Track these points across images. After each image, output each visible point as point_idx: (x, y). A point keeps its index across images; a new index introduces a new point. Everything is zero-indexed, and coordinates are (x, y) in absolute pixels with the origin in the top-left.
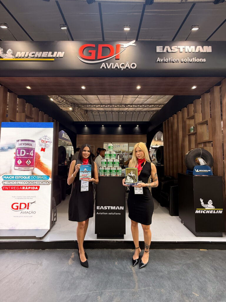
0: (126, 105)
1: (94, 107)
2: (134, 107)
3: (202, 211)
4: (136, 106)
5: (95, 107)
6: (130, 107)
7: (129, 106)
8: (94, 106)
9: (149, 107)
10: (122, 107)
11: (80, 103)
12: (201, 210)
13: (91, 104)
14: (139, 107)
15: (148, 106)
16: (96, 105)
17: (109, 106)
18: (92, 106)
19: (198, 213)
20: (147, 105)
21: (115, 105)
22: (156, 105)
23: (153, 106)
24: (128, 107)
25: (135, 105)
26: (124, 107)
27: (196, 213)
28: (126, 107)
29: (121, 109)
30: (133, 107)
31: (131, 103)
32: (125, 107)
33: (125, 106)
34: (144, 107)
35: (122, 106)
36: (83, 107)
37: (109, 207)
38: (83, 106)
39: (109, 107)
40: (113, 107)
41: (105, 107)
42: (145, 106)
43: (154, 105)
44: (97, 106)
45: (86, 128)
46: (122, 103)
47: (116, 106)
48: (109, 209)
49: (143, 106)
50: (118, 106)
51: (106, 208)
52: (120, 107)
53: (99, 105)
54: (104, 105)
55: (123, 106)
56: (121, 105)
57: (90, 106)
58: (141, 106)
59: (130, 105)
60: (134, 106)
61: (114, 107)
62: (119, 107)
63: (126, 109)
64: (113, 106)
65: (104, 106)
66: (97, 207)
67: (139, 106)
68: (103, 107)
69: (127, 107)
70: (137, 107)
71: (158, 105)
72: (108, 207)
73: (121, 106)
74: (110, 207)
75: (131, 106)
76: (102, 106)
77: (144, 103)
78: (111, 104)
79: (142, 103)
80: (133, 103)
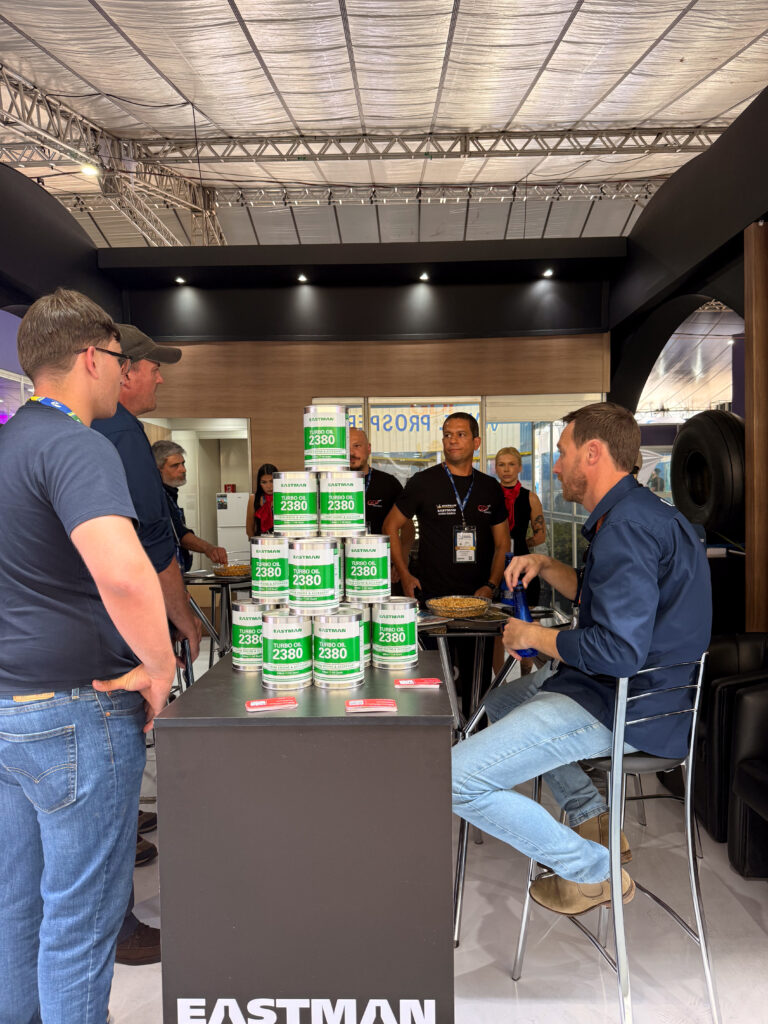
0: (465, 136)
1: (248, 158)
2: (523, 153)
4: (533, 145)
5: (259, 158)
6: (492, 153)
7: (486, 144)
8: (252, 148)
9: (620, 150)
10: (440, 154)
11: (155, 131)
13: (230, 139)
14: (556, 152)
15: (616, 140)
16: (261, 140)
17: (348, 147)
20: (609, 133)
21: (391, 139)
22: (673, 130)
23: (650, 139)
24: (480, 153)
25: (527, 135)
26: (450, 154)
28: (465, 151)
29: (437, 171)
30: (512, 153)
31: (499, 125)
32: (457, 155)
33: (457, 148)
34: (588, 150)
35: (437, 146)
36: (176, 160)
38: (177, 154)
39: (354, 156)
40: (376, 156)
42: (598, 143)
43: (659, 133)
44: (270, 151)
45: (187, 300)
46: (439, 122)
47: (397, 148)
49: (584, 141)
50: (413, 146)
52: (428, 155)
55: (446, 145)
56: (433, 136)
57: (220, 149)
58: (565, 144)
59: (497, 135)
60: (519, 144)
61: (386, 155)
62: (418, 155)
63: (467, 169)
64: (381, 147)
65: (316, 148)
67: (552, 142)
68: (311, 157)
69: (472, 155)
70: (544, 153)
71: (683, 131)
73: (433, 149)
75: (502, 146)
76: (302, 150)
77: (589, 117)
78: (365, 135)
79: (578, 122)
80: (508, 124)
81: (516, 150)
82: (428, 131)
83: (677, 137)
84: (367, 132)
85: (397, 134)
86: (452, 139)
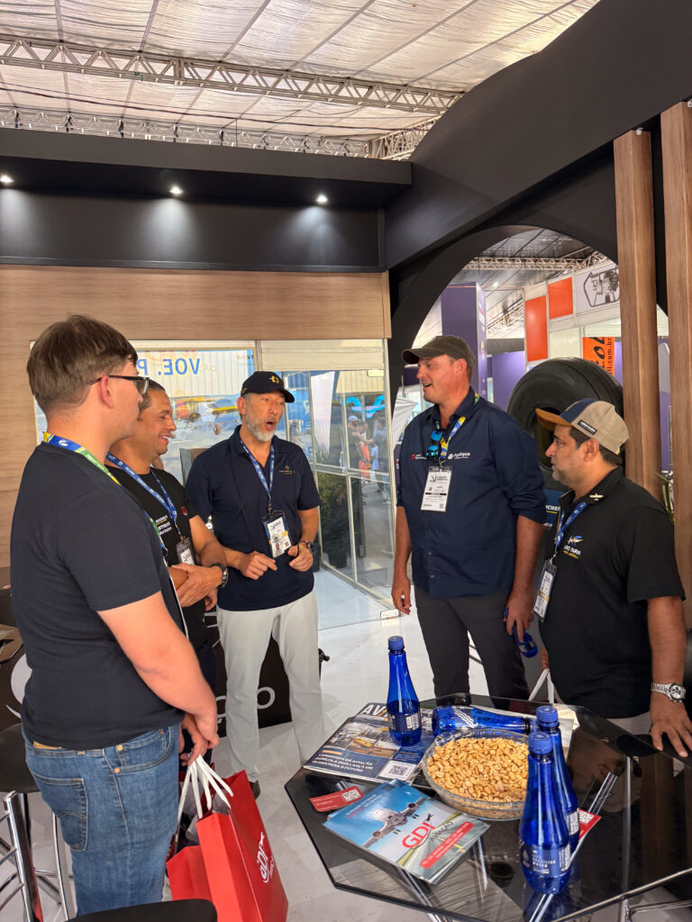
0: (180, 61)
2: (238, 87)
4: (251, 81)
6: (209, 84)
7: (203, 73)
14: (272, 91)
15: (333, 88)
17: (43, 53)
20: (325, 78)
21: (92, 50)
24: (197, 82)
25: (246, 69)
26: (162, 78)
28: (179, 78)
30: (226, 85)
31: (216, 51)
33: (170, 72)
34: (304, 94)
35: (148, 67)
39: (48, 64)
40: (77, 68)
42: (314, 89)
47: (100, 63)
49: (302, 84)
50: (122, 63)
52: (136, 75)
55: (158, 68)
56: (143, 54)
58: (283, 85)
59: (220, 64)
60: (237, 77)
61: (88, 69)
62: (125, 74)
64: (83, 59)
67: (269, 80)
69: (187, 82)
70: (259, 90)
71: (392, 87)
73: (141, 69)
75: (217, 77)
77: (310, 59)
78: (61, 41)
79: (297, 62)
80: (227, 54)
81: (233, 83)
82: (138, 49)
84: (65, 38)
85: (101, 46)
86: (165, 61)
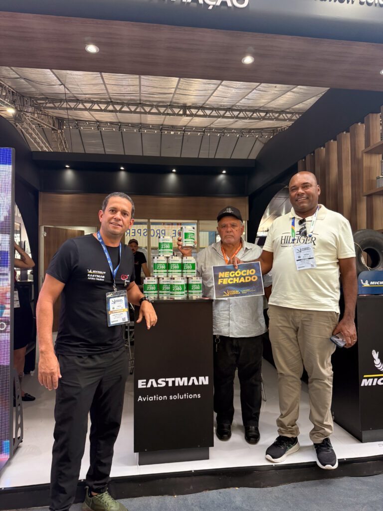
0: (185, 107)
1: (86, 109)
2: (210, 116)
3: (376, 380)
4: (214, 113)
5: (90, 109)
6: (196, 115)
7: (194, 111)
8: (88, 105)
9: (251, 118)
10: (174, 114)
12: (374, 378)
13: (77, 100)
14: (223, 117)
15: (249, 114)
16: (93, 102)
17: (133, 108)
18: (81, 106)
19: (366, 385)
20: (246, 110)
21: (152, 106)
22: (272, 111)
23: (263, 114)
24: (192, 115)
25: (212, 109)
26: (178, 115)
27: (362, 385)
28: (185, 114)
29: (169, 121)
30: (205, 116)
31: (200, 104)
32: (181, 115)
33: (181, 112)
34: (237, 117)
35: (173, 111)
36: (51, 108)
37: (170, 380)
38: (51, 105)
39: (135, 112)
40: (145, 113)
41: (120, 111)
42: (241, 115)
43: (267, 112)
44: (96, 107)
45: (69, 174)
46: (174, 100)
47: (154, 110)
48: (170, 384)
49: (236, 113)
50: (162, 110)
51: (162, 383)
52: (168, 114)
53: (101, 103)
54: (118, 104)
55: (176, 111)
56: (171, 106)
57: (72, 105)
58: (228, 114)
59: (199, 108)
60: (208, 112)
61: (150, 113)
62: (164, 114)
63: (184, 121)
64: (147, 109)
65: (118, 107)
66: (140, 382)
67: (222, 112)
68: (115, 111)
69: (187, 116)
70: (218, 117)
71: (277, 112)
72: (167, 380)
73: (170, 112)
74: (173, 379)
75: (200, 113)
76: (111, 108)
77: (238, 104)
78: (140, 103)
79: (233, 105)
80: (204, 104)
81: (207, 115)
82: (169, 104)
83: (274, 114)
84: (142, 102)
85: (155, 104)
86: (179, 108)
